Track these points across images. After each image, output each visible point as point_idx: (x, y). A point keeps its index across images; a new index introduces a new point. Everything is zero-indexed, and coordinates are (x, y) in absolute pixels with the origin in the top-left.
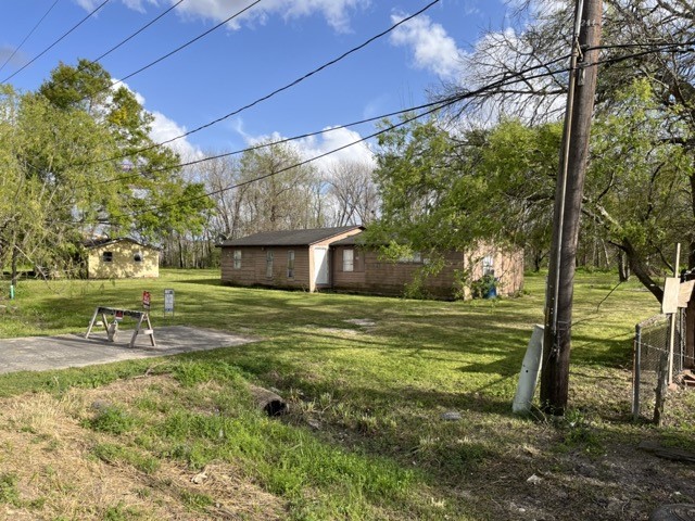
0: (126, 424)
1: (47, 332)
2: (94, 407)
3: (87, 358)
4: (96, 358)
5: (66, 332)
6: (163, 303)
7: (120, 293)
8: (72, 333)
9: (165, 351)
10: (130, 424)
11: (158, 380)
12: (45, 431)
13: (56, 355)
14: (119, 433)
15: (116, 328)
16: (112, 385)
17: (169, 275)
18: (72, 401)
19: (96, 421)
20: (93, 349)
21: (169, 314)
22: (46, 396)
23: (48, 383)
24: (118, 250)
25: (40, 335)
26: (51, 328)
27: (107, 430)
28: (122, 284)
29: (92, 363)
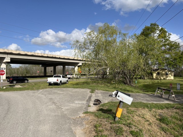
0: (170, 122)
1: (145, 93)
2: (160, 115)
3: (156, 101)
4: (158, 101)
5: (150, 93)
6: (176, 87)
7: (163, 84)
8: (151, 94)
9: (179, 102)
10: (171, 122)
11: (178, 111)
12: (148, 119)
13: (148, 99)
14: (168, 124)
15: (163, 94)
16: (164, 110)
17: (177, 79)
18: (154, 112)
19: (161, 119)
20: (157, 99)
21: (178, 91)
22: (147, 110)
23: (147, 106)
24: (161, 72)
25: (144, 93)
26: (146, 92)
27: (164, 123)
28: (163, 81)
29: (157, 103)
